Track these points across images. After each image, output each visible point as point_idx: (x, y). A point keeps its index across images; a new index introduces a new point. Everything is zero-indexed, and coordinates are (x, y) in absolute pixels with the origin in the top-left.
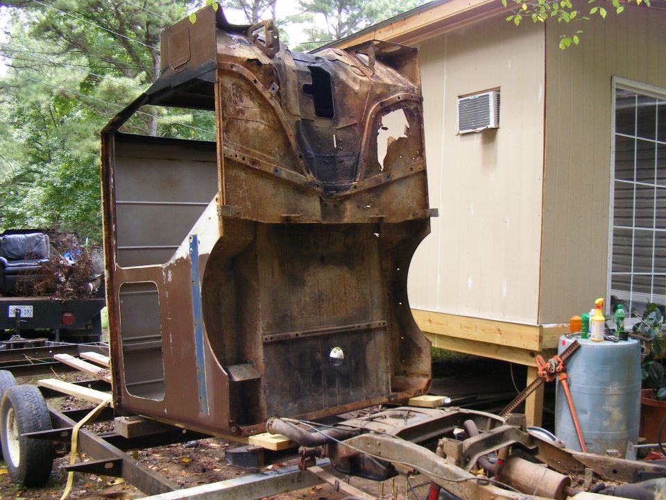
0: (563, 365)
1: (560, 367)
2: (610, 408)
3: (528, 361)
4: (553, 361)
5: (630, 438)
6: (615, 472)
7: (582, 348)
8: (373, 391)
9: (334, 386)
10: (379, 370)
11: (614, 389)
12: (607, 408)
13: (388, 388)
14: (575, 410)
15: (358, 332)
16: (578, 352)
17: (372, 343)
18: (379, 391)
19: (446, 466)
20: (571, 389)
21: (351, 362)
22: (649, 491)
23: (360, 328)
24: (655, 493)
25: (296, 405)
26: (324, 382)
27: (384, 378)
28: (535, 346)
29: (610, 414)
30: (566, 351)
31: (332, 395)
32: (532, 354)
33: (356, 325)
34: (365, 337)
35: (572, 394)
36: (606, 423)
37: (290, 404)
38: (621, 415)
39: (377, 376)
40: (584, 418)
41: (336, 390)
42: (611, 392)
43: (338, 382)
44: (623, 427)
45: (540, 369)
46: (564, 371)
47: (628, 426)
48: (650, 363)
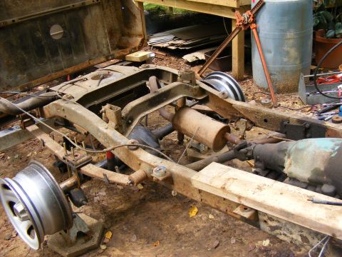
0: (253, 18)
1: (251, 19)
2: (289, 49)
3: (231, 15)
4: (246, 15)
5: (303, 71)
6: (266, 121)
7: (267, 4)
8: (95, 54)
9: (58, 55)
10: (98, 37)
11: (291, 34)
12: (286, 48)
13: (108, 49)
14: (262, 50)
15: (74, 10)
16: (264, 8)
17: (89, 17)
18: (101, 52)
19: (105, 131)
20: (260, 35)
21: (70, 34)
22: (281, 156)
23: (75, 7)
24: (286, 158)
25: (25, 76)
26: (47, 53)
27: (104, 42)
28: (234, 5)
29: (288, 53)
30: (255, 7)
31: (56, 62)
32: (233, 10)
33: (71, 5)
34: (81, 13)
35: (261, 38)
36: (285, 60)
37: (19, 76)
38: (296, 53)
39: (97, 42)
40: (269, 56)
41: (60, 58)
42: (288, 37)
43: (60, 52)
44: (298, 62)
45: (238, 20)
46: (255, 22)
47: (302, 61)
48: (321, 12)
